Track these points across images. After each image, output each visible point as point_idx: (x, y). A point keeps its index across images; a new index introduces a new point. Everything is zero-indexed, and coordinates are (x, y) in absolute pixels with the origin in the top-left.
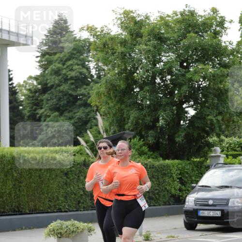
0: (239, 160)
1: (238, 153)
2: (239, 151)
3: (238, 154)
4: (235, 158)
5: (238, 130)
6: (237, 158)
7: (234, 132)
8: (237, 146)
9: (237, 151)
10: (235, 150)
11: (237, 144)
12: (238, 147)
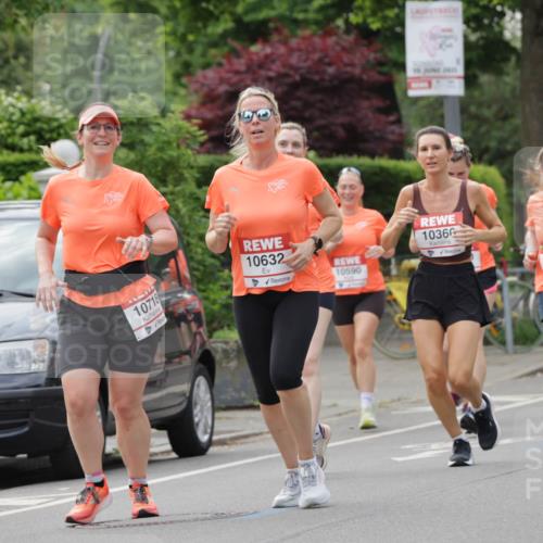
0: (31, 189)
1: (26, 157)
2: (30, 150)
3: (24, 164)
4: (16, 179)
5: (28, 67)
6: (23, 178)
7: (9, 76)
8: (21, 129)
9: (22, 150)
10: (13, 148)
11: (20, 123)
12: (25, 135)
